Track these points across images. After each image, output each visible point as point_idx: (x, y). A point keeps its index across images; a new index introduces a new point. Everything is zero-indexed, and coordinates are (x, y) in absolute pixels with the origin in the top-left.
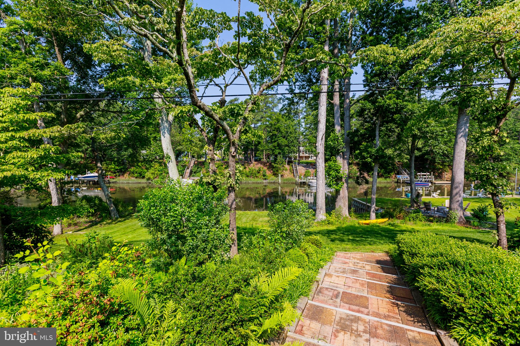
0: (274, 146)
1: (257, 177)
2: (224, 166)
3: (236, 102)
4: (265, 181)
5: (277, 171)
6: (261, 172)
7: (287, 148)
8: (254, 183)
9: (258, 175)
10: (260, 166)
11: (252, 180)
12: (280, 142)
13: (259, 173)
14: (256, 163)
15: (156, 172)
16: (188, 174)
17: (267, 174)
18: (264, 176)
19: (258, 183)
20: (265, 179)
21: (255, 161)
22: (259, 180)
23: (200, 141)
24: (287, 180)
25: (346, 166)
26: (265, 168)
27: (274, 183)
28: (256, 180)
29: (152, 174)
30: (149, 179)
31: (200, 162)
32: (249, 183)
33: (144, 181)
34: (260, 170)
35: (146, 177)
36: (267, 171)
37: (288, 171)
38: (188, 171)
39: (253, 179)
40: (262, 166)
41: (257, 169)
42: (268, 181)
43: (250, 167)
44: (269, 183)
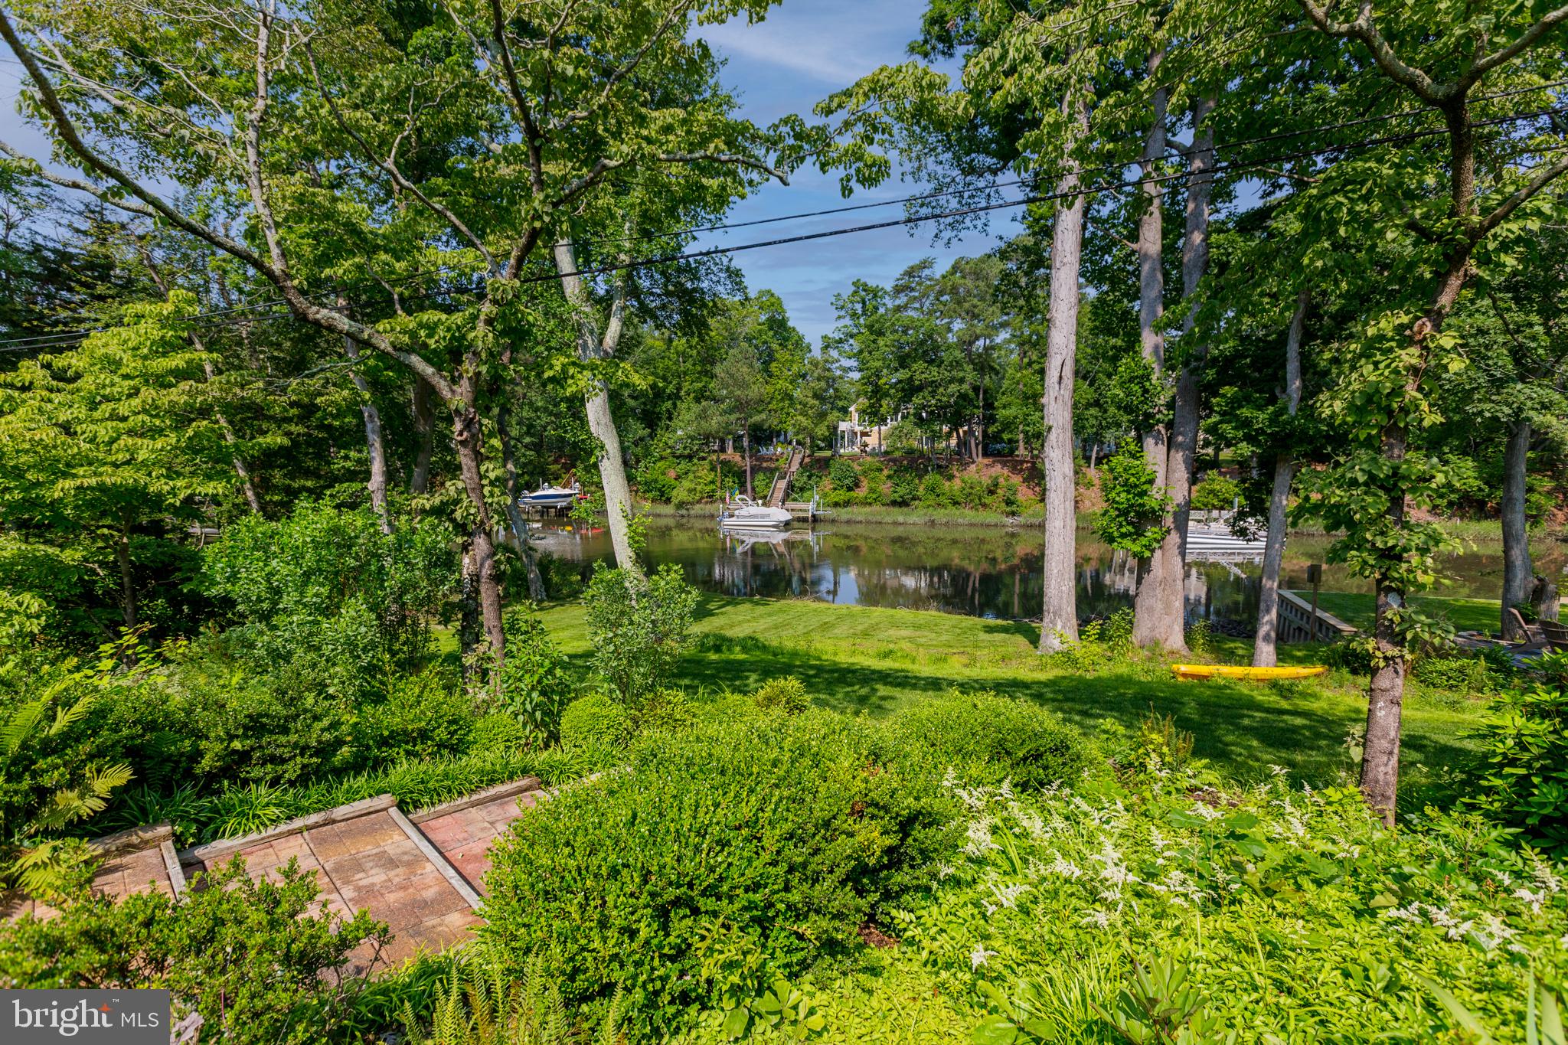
1: (984, 506)
2: (886, 472)
3: (926, 272)
4: (1010, 520)
6: (1000, 492)
7: (1093, 411)
8: (972, 525)
9: (988, 500)
10: (998, 470)
11: (967, 515)
13: (991, 492)
14: (986, 461)
15: (699, 488)
16: (779, 494)
17: (1020, 498)
18: (1009, 502)
19: (988, 526)
20: (1013, 514)
21: (985, 454)
22: (992, 517)
23: (816, 396)
25: (1181, 473)
26: (1016, 479)
28: (981, 516)
29: (690, 491)
30: (681, 505)
31: (819, 460)
32: (958, 525)
33: (669, 510)
34: (996, 485)
35: (675, 501)
36: (1022, 488)
38: (782, 484)
39: (972, 513)
40: (1006, 471)
41: (986, 481)
42: (1022, 520)
43: (966, 476)
44: (1022, 526)
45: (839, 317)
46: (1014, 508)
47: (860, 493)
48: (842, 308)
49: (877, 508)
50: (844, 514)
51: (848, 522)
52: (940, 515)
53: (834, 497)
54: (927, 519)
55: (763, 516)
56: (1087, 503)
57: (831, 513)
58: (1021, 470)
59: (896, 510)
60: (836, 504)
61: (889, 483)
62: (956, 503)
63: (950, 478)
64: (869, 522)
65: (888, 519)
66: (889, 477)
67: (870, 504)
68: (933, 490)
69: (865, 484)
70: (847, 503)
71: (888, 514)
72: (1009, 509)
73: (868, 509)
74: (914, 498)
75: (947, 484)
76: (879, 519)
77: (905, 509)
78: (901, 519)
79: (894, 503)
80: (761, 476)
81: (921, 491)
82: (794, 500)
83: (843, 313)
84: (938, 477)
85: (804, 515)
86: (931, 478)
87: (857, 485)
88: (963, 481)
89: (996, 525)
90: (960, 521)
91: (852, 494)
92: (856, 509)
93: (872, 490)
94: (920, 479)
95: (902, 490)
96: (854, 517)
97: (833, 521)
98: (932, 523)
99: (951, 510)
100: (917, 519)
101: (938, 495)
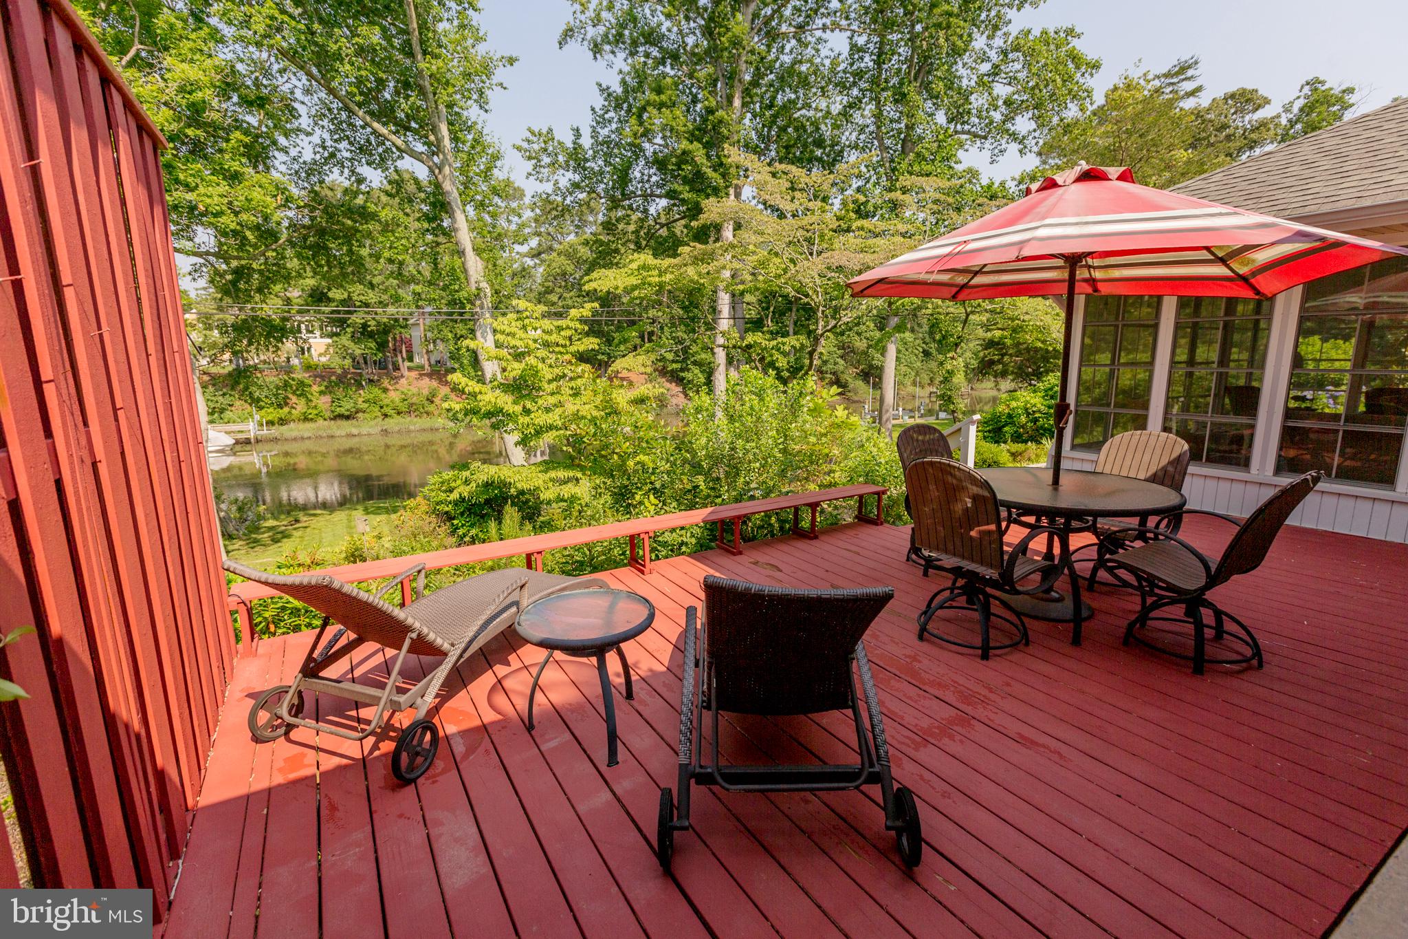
14: (413, 374)
22: (436, 422)
39: (418, 420)
41: (426, 392)
49: (322, 423)
50: (286, 431)
51: (291, 439)
52: (390, 424)
54: (379, 429)
59: (344, 423)
62: (399, 413)
63: (386, 390)
67: (313, 420)
68: (374, 402)
70: (284, 421)
71: (336, 428)
73: (312, 425)
74: (359, 411)
75: (386, 396)
76: (330, 432)
77: (354, 422)
78: (355, 431)
79: (341, 417)
84: (374, 390)
85: (245, 436)
86: (367, 392)
88: (400, 393)
90: (412, 428)
92: (297, 426)
94: (356, 393)
98: (385, 432)
99: (398, 419)
100: (372, 431)
101: (381, 407)
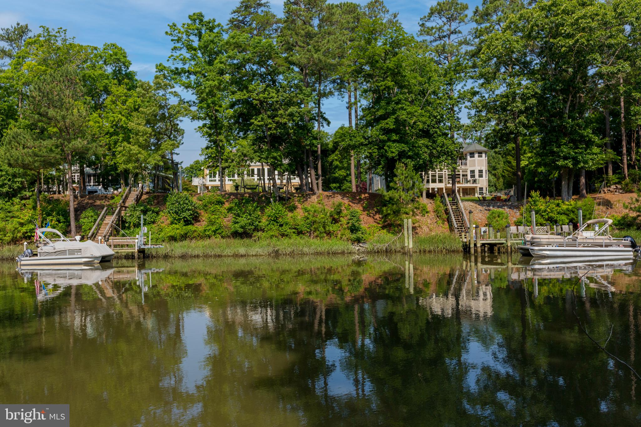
0: (386, 131)
1: (329, 234)
2: (227, 205)
4: (356, 248)
5: (397, 213)
6: (344, 221)
8: (318, 254)
9: (332, 228)
10: (339, 201)
11: (313, 244)
12: (403, 115)
13: (335, 221)
16: (105, 230)
17: (363, 226)
18: (354, 229)
19: (335, 254)
20: (358, 241)
22: (337, 245)
24: (431, 240)
26: (358, 208)
27: (388, 252)
28: (326, 244)
32: (303, 254)
34: (339, 213)
36: (364, 217)
37: (432, 215)
38: (110, 220)
39: (317, 241)
40: (346, 201)
41: (329, 209)
42: (368, 246)
43: (307, 205)
44: (369, 253)
45: (175, 48)
46: (359, 234)
47: (199, 227)
48: (179, 40)
49: (217, 240)
50: (179, 248)
51: (183, 257)
52: (284, 245)
53: (170, 231)
54: (271, 249)
55: (72, 252)
56: (425, 229)
57: (164, 248)
58: (360, 200)
59: (237, 242)
60: (173, 239)
61: (231, 216)
62: (300, 233)
63: (292, 209)
64: (206, 256)
65: (228, 252)
66: (230, 209)
67: (209, 237)
68: (276, 220)
69: (205, 217)
70: (184, 237)
71: (228, 246)
72: (354, 236)
73: (207, 242)
74: (257, 229)
75: (290, 214)
76: (217, 251)
77: (247, 241)
78: (242, 251)
79: (236, 235)
80: (89, 213)
81: (264, 222)
82: (123, 235)
83: (179, 45)
84: (280, 207)
85: (130, 250)
86: (274, 208)
87: (196, 218)
88: (306, 210)
89: (343, 253)
90: (306, 250)
91: (190, 227)
92: (194, 243)
93: (212, 223)
94: (262, 210)
95: (243, 220)
96: (190, 251)
97: (166, 257)
98: (277, 254)
99: (296, 239)
100: (260, 251)
101: (281, 226)
